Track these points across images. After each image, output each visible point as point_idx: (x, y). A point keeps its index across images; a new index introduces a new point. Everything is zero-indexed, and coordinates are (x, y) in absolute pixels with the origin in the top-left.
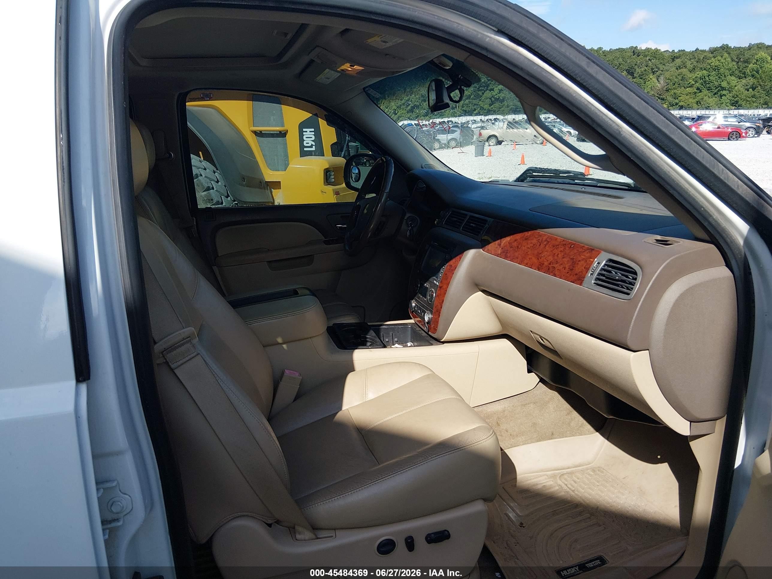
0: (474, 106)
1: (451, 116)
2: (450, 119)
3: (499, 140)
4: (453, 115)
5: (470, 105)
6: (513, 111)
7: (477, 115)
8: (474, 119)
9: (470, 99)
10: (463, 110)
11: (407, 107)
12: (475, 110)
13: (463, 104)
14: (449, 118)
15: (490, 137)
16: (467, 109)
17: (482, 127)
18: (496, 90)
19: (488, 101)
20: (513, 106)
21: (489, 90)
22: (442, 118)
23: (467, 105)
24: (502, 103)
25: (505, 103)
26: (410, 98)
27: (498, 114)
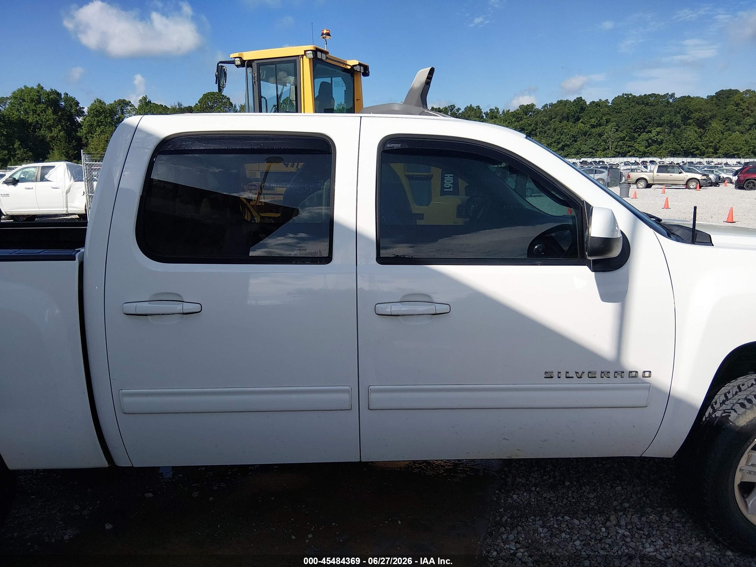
0: (628, 148)
1: (603, 157)
2: (600, 160)
3: (649, 183)
4: (605, 156)
5: (624, 147)
6: (671, 154)
7: (631, 156)
8: (628, 161)
9: (624, 141)
10: (616, 152)
11: (557, 145)
12: (629, 152)
13: (617, 146)
14: (601, 158)
15: (638, 180)
16: (621, 151)
17: (632, 169)
18: (654, 133)
19: (645, 143)
20: (672, 148)
21: (646, 133)
22: (593, 158)
23: (621, 146)
24: (659, 146)
25: (664, 146)
26: (560, 137)
27: (655, 157)
